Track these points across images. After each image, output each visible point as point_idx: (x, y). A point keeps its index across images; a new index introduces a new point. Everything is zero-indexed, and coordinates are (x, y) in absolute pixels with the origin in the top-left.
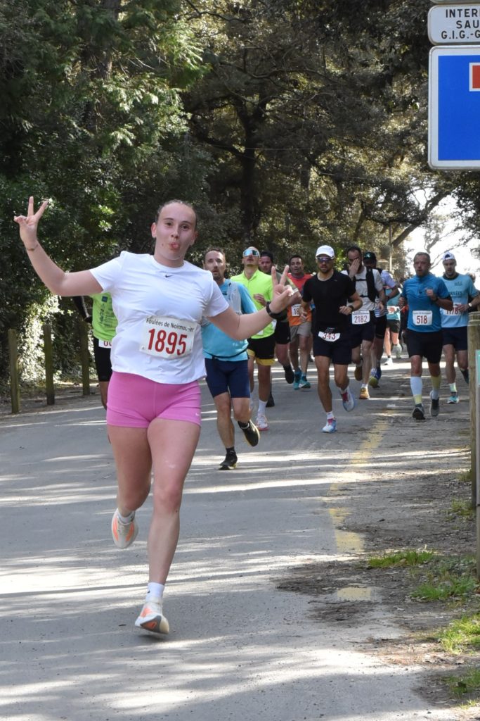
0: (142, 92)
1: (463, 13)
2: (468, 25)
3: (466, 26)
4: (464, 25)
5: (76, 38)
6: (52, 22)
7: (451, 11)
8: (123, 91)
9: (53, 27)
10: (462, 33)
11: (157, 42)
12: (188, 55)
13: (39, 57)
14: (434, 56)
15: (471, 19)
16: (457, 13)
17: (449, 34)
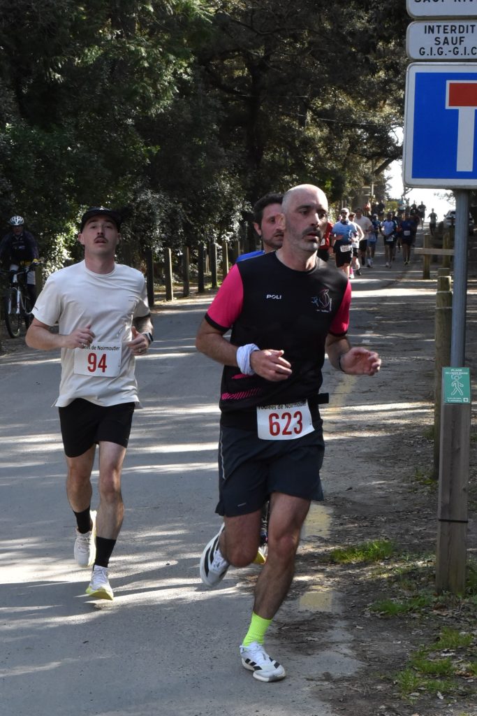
0: (160, 52)
1: (442, 29)
2: (446, 41)
3: (444, 43)
4: (442, 42)
7: (430, 27)
8: (143, 50)
10: (440, 50)
11: (173, 7)
14: (412, 72)
15: (449, 36)
16: (436, 29)
17: (427, 51)
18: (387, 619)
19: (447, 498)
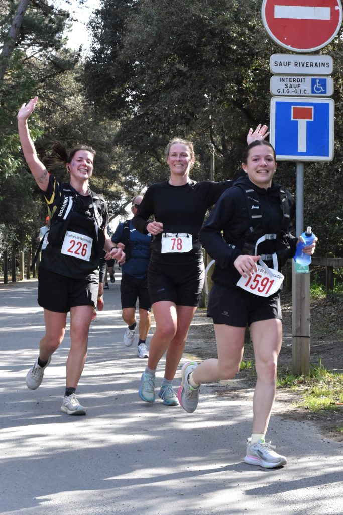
1: (288, 80)
2: (291, 86)
3: (290, 87)
4: (289, 87)
7: (282, 79)
10: (288, 90)
14: (273, 102)
15: (292, 84)
16: (286, 80)
17: (282, 91)
19: (299, 325)
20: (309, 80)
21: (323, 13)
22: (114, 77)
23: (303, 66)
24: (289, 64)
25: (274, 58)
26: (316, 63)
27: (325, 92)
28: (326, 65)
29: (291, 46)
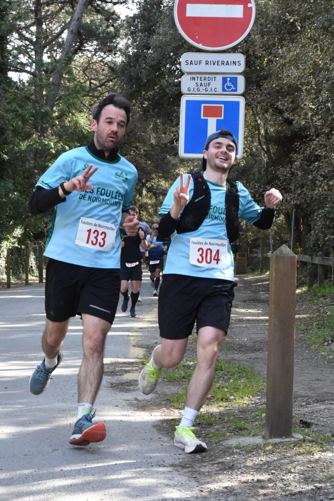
0: (61, 145)
1: (199, 78)
2: (201, 85)
3: (200, 86)
4: (199, 85)
5: (31, 118)
6: (20, 110)
7: (193, 78)
8: (52, 144)
9: (20, 112)
10: (198, 89)
11: (69, 122)
12: (83, 128)
13: (13, 126)
14: (184, 100)
15: (203, 82)
16: (196, 79)
17: (192, 89)
18: (170, 381)
20: (219, 78)
21: (236, 11)
22: (146, 81)
23: (214, 64)
24: (200, 63)
25: (185, 57)
26: (227, 62)
27: (236, 90)
28: (237, 63)
29: (202, 45)
